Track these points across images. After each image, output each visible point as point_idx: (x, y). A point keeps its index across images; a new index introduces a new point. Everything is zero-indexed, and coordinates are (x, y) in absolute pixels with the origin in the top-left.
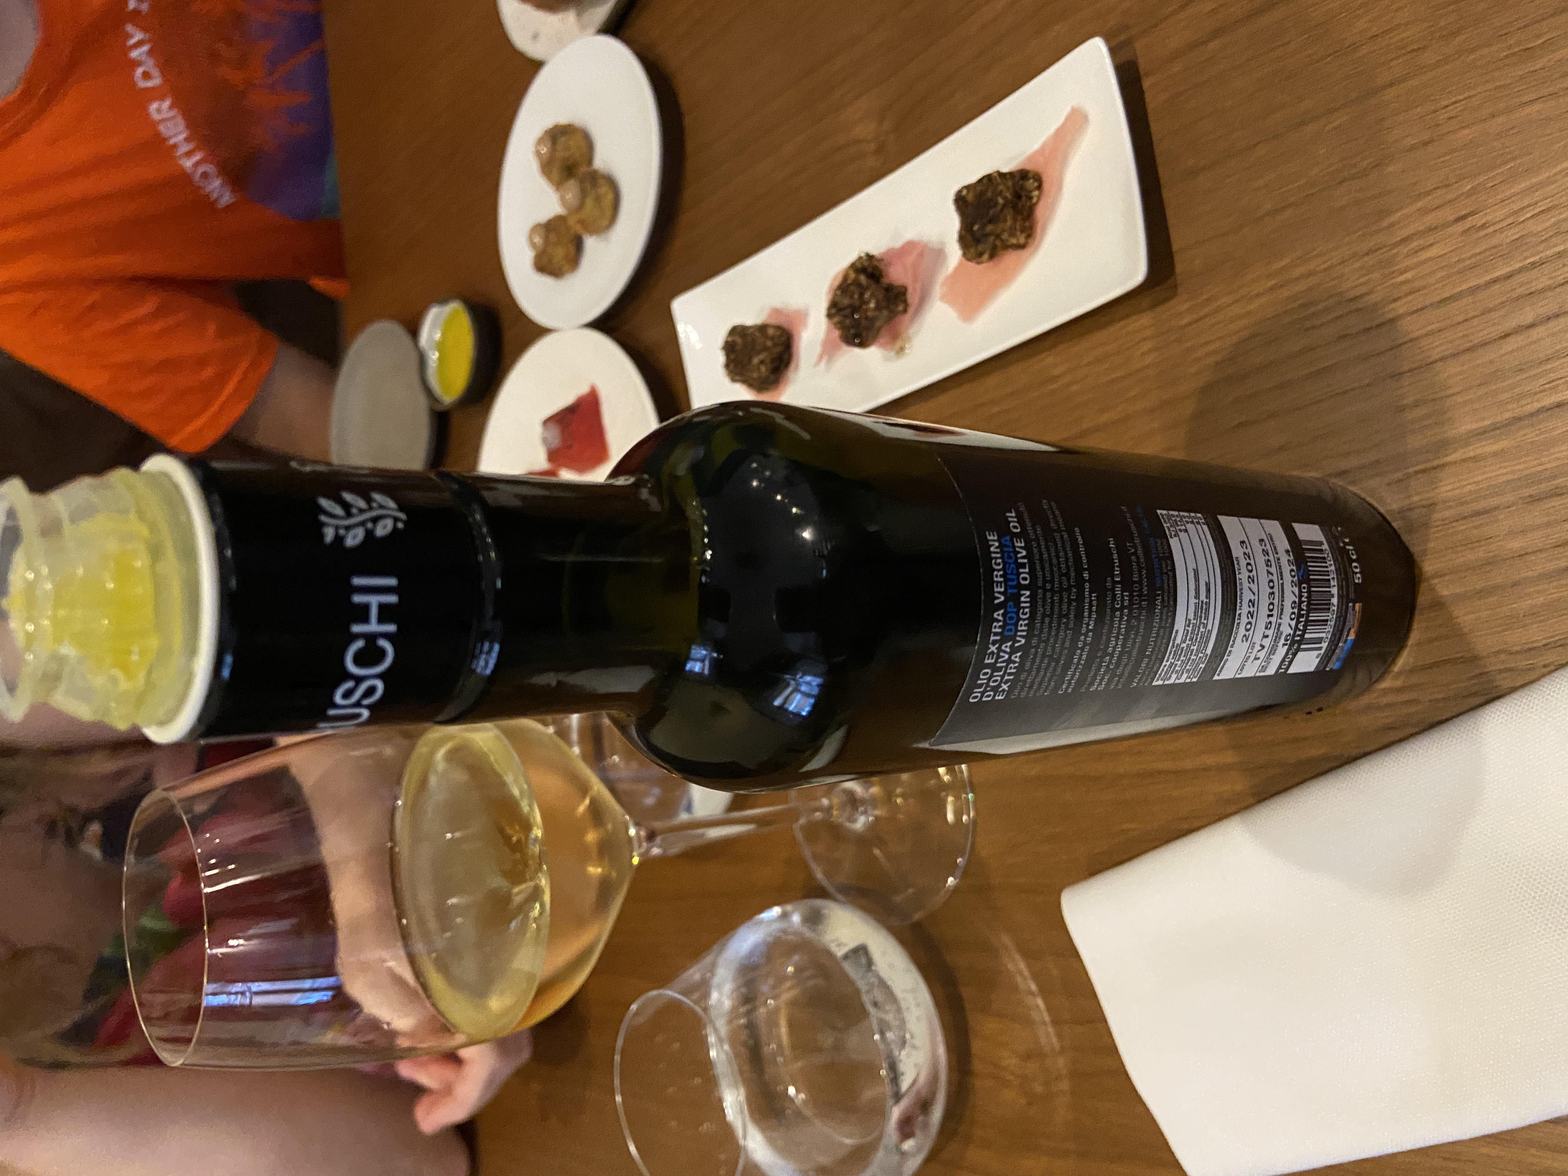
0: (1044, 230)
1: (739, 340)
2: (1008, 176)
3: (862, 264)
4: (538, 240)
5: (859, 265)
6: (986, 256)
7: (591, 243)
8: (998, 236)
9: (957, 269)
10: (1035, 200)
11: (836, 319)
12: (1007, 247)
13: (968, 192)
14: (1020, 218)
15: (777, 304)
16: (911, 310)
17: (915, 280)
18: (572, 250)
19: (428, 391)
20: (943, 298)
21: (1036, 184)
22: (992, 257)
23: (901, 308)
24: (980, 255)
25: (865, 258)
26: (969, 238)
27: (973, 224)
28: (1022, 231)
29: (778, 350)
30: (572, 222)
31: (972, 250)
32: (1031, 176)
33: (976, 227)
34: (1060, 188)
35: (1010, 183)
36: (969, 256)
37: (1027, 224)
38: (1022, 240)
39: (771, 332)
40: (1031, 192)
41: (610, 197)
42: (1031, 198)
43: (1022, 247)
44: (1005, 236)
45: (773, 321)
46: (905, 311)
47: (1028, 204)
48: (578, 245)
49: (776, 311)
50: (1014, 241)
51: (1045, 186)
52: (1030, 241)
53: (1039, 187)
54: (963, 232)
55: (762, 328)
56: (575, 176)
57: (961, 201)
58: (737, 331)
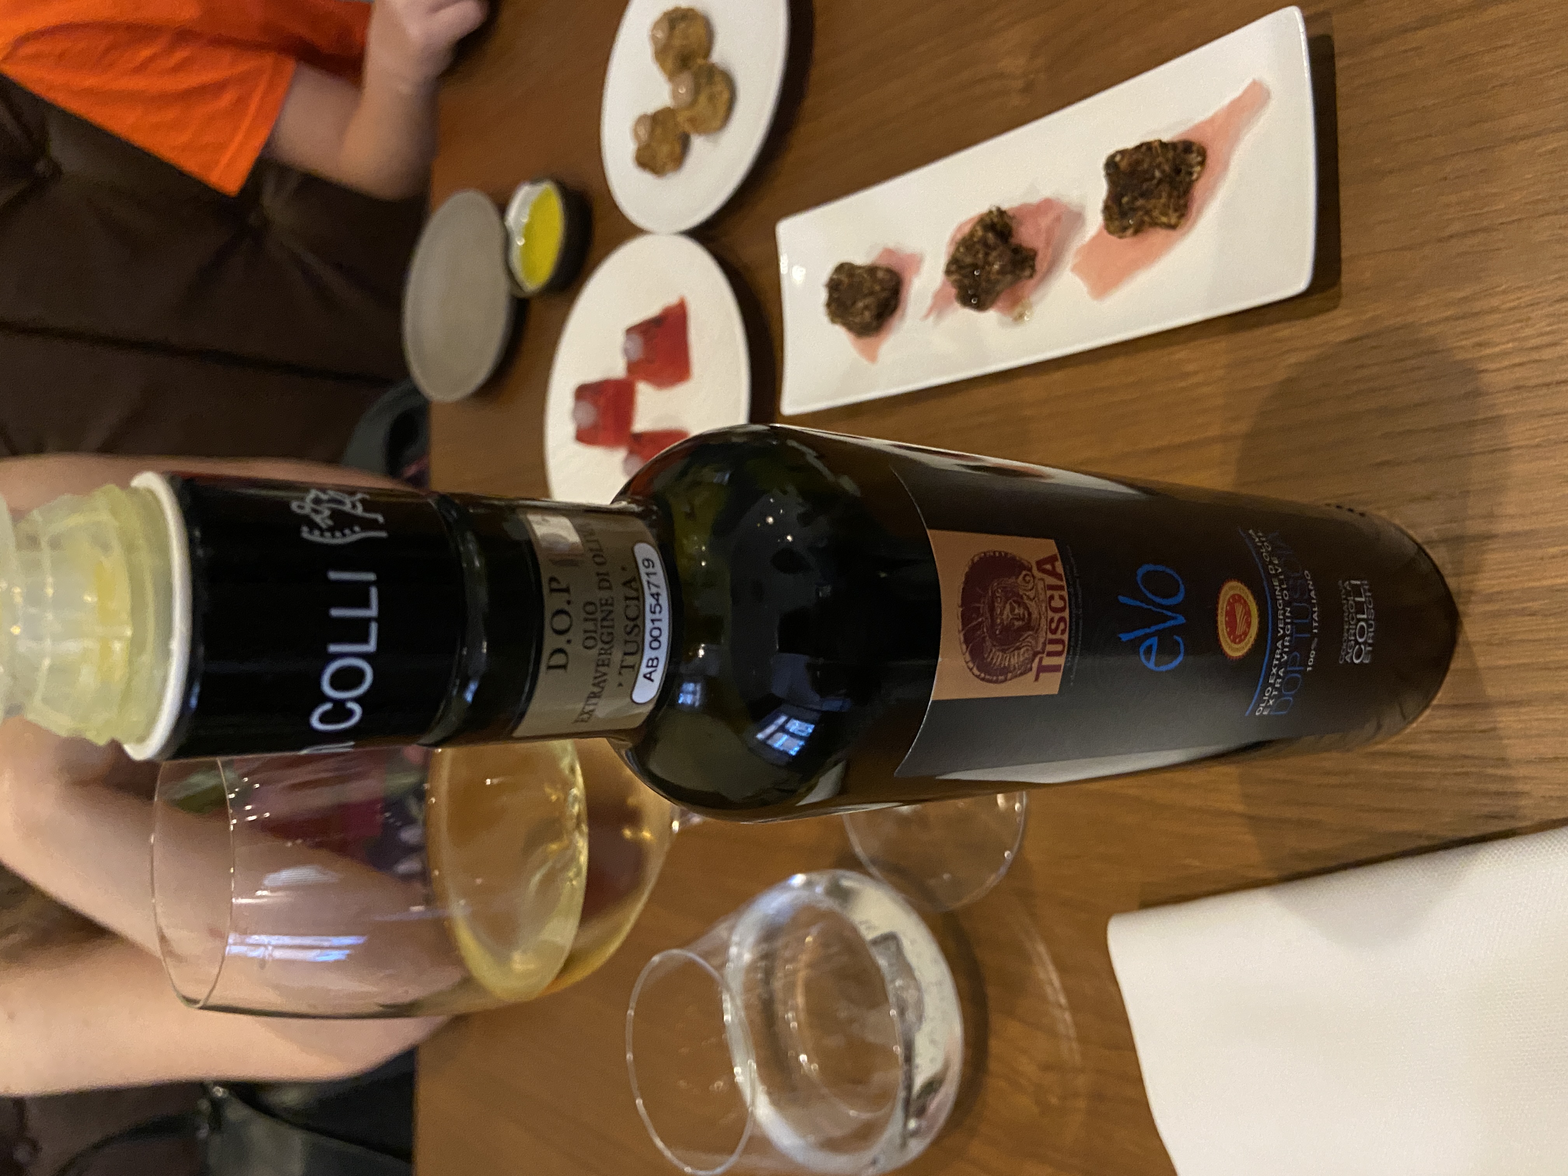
0: (1200, 212)
1: (845, 279)
2: (1169, 146)
3: (991, 220)
4: (643, 132)
5: (988, 220)
6: (1130, 231)
7: (698, 143)
8: (1148, 212)
9: (1094, 239)
10: (1195, 176)
11: (954, 277)
12: (1155, 224)
13: (1122, 159)
14: (1175, 193)
15: (891, 245)
16: (1037, 277)
17: (1048, 243)
18: (678, 149)
19: (510, 273)
20: (1075, 269)
21: (1199, 159)
22: (1137, 232)
23: (1027, 273)
24: (1124, 229)
25: (995, 213)
26: (1115, 209)
27: (1122, 196)
28: (1176, 210)
29: (884, 295)
30: (681, 118)
31: (1117, 223)
32: (1194, 148)
33: (1125, 200)
34: (1226, 166)
35: (1171, 154)
36: (1112, 228)
37: (1182, 202)
38: (1173, 221)
39: (880, 274)
40: (1192, 166)
41: (726, 96)
42: (1191, 174)
43: (1173, 227)
44: (1156, 213)
45: (883, 263)
46: (1031, 276)
47: (1187, 180)
48: (685, 144)
49: (889, 252)
50: (1164, 219)
51: (1209, 161)
52: (1182, 221)
53: (1202, 163)
54: (1110, 203)
55: (872, 270)
56: (689, 68)
57: (1112, 165)
58: (844, 269)
